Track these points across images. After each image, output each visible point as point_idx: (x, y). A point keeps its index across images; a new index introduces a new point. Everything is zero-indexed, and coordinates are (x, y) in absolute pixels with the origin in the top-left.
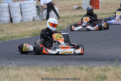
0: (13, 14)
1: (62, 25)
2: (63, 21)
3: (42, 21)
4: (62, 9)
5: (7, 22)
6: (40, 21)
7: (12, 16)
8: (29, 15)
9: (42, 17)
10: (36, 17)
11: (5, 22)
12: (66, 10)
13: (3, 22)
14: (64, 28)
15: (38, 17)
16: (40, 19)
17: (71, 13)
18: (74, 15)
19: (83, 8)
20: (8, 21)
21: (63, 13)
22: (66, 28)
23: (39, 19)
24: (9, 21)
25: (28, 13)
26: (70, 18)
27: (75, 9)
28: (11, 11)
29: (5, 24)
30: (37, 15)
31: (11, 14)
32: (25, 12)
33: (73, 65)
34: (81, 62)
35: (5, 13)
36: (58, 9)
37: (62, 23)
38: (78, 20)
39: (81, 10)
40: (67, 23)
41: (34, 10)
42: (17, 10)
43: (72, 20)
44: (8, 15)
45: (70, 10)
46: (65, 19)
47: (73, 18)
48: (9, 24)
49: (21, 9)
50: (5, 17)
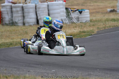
0: (40, 16)
1: (91, 29)
2: (94, 25)
3: (71, 24)
4: (94, 11)
5: (33, 24)
6: (69, 23)
7: (39, 18)
8: (57, 17)
9: (72, 19)
10: (64, 19)
11: (31, 24)
12: (98, 12)
13: (29, 24)
14: (94, 32)
15: (67, 19)
16: (69, 22)
17: (104, 16)
18: (107, 19)
19: (117, 11)
20: (34, 22)
21: (95, 16)
22: (96, 33)
23: (67, 21)
24: (36, 23)
25: (56, 15)
26: (102, 22)
27: (109, 11)
28: (38, 12)
29: (30, 26)
30: (65, 18)
31: (38, 15)
32: (52, 14)
33: (97, 76)
34: (106, 73)
35: (31, 14)
36: (90, 12)
37: (92, 27)
38: (110, 24)
39: (114, 13)
40: (98, 28)
41: (63, 12)
42: (44, 11)
43: (103, 24)
44: (34, 16)
45: (102, 13)
46: (95, 23)
47: (105, 22)
48: (35, 26)
49: (48, 10)
50: (30, 18)
